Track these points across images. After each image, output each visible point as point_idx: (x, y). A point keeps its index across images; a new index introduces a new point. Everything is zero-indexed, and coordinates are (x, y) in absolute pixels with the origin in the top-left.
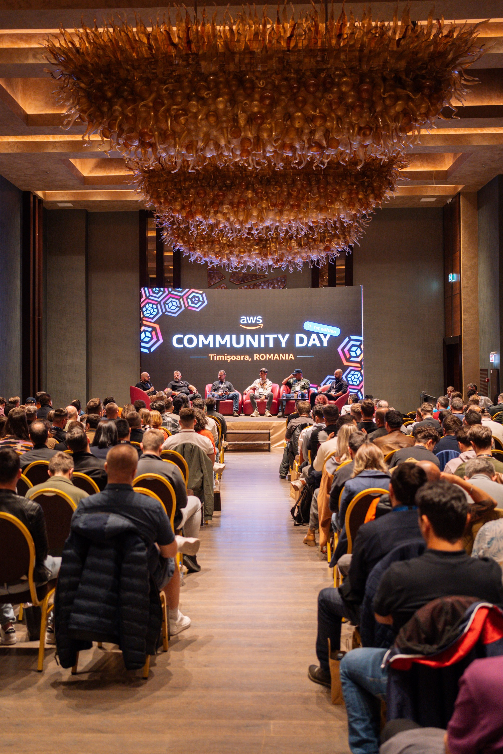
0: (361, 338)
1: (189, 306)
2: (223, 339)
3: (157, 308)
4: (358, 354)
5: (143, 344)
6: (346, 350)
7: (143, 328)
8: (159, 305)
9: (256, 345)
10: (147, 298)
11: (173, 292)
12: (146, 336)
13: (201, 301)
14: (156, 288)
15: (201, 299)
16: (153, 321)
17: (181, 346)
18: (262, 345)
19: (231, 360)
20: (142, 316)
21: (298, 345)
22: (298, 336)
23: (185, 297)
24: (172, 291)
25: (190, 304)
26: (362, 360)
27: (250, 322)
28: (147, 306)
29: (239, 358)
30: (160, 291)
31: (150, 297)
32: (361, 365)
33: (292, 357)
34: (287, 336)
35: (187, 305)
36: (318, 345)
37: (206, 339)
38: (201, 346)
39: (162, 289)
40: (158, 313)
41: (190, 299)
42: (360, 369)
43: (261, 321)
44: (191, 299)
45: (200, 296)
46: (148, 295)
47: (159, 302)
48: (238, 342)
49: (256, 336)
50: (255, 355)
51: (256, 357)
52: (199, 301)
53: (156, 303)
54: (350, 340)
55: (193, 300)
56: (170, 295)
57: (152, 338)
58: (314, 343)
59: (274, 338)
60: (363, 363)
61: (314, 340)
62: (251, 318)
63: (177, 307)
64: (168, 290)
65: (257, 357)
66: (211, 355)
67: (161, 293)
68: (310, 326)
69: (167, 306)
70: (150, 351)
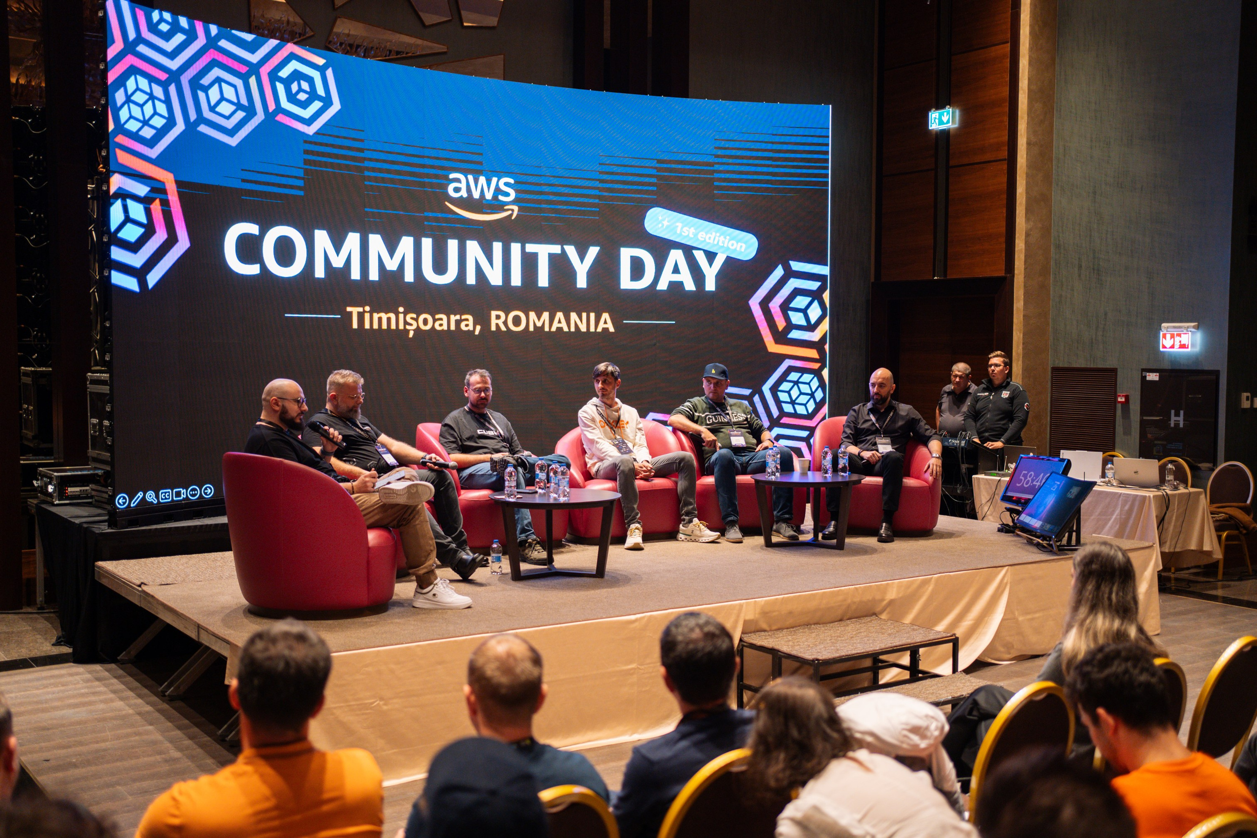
0: (825, 270)
1: (279, 109)
2: (392, 252)
3: (168, 102)
4: (813, 321)
5: (117, 254)
6: (775, 305)
7: (117, 182)
8: (172, 89)
9: (495, 278)
10: (130, 48)
11: (224, 43)
12: (128, 220)
13: (320, 98)
14: (161, 9)
15: (321, 91)
16: (154, 153)
17: (253, 270)
18: (516, 280)
19: (418, 330)
20: (111, 127)
21: (626, 283)
22: (626, 254)
23: (265, 71)
24: (218, 37)
25: (285, 104)
26: (823, 339)
27: (476, 195)
28: (131, 84)
29: (443, 323)
30: (175, 28)
31: (142, 49)
32: (821, 352)
33: (606, 323)
34: (593, 252)
35: (272, 107)
36: (690, 285)
37: (338, 250)
38: (320, 272)
39: (183, 22)
40: (171, 122)
41: (281, 80)
42: (816, 366)
43: (513, 195)
44: (287, 82)
45: (316, 75)
46: (132, 35)
47: (174, 76)
48: (440, 267)
49: (497, 247)
50: (494, 314)
51: (498, 320)
52: (313, 96)
53: (163, 76)
54: (790, 274)
55: (294, 87)
56: (211, 55)
57: (149, 231)
58: (676, 278)
59: (552, 257)
60: (827, 347)
61: (676, 270)
62: (482, 180)
63: (239, 106)
64: (207, 32)
65: (500, 322)
66: (355, 311)
67: (179, 38)
68: (666, 223)
69: (201, 95)
70: (143, 283)
